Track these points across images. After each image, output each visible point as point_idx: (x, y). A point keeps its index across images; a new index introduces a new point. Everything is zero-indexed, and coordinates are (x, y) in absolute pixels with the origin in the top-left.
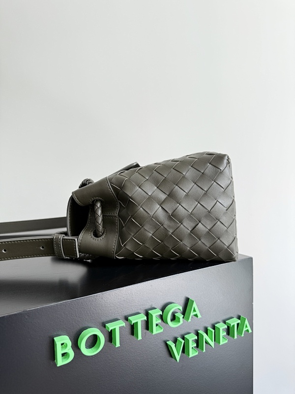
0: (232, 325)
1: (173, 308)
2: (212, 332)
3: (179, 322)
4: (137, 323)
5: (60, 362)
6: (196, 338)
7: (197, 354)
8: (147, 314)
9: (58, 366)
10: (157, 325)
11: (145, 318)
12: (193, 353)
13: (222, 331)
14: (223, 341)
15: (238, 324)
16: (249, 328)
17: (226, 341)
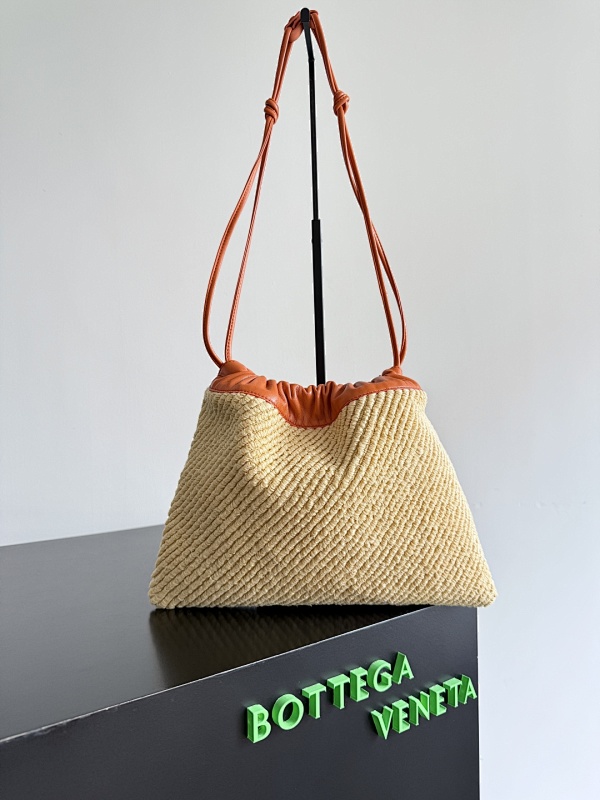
0: (451, 687)
1: (379, 666)
2: (426, 697)
3: (387, 684)
4: (339, 687)
5: (257, 738)
6: (407, 705)
7: (408, 727)
8: (348, 675)
9: (254, 742)
10: (361, 689)
11: (348, 680)
12: (403, 727)
13: (438, 696)
14: (441, 711)
15: (459, 686)
16: (473, 692)
17: (445, 711)
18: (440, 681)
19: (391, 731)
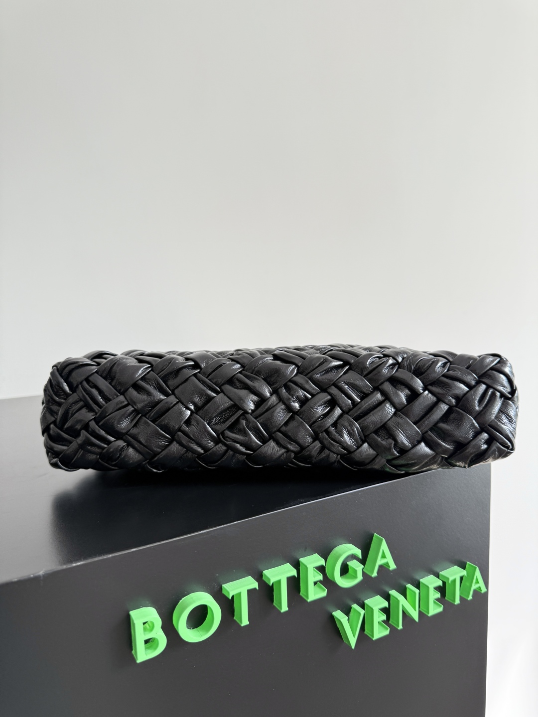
0: (451, 579)
1: (344, 553)
2: (415, 593)
3: (355, 577)
4: (279, 582)
5: (142, 654)
6: (385, 604)
7: (386, 632)
8: (297, 565)
9: (138, 661)
10: (315, 583)
11: (294, 572)
12: (379, 632)
13: (432, 591)
14: (434, 609)
15: (462, 578)
16: (481, 584)
17: (439, 609)
18: (437, 569)
19: (363, 637)
